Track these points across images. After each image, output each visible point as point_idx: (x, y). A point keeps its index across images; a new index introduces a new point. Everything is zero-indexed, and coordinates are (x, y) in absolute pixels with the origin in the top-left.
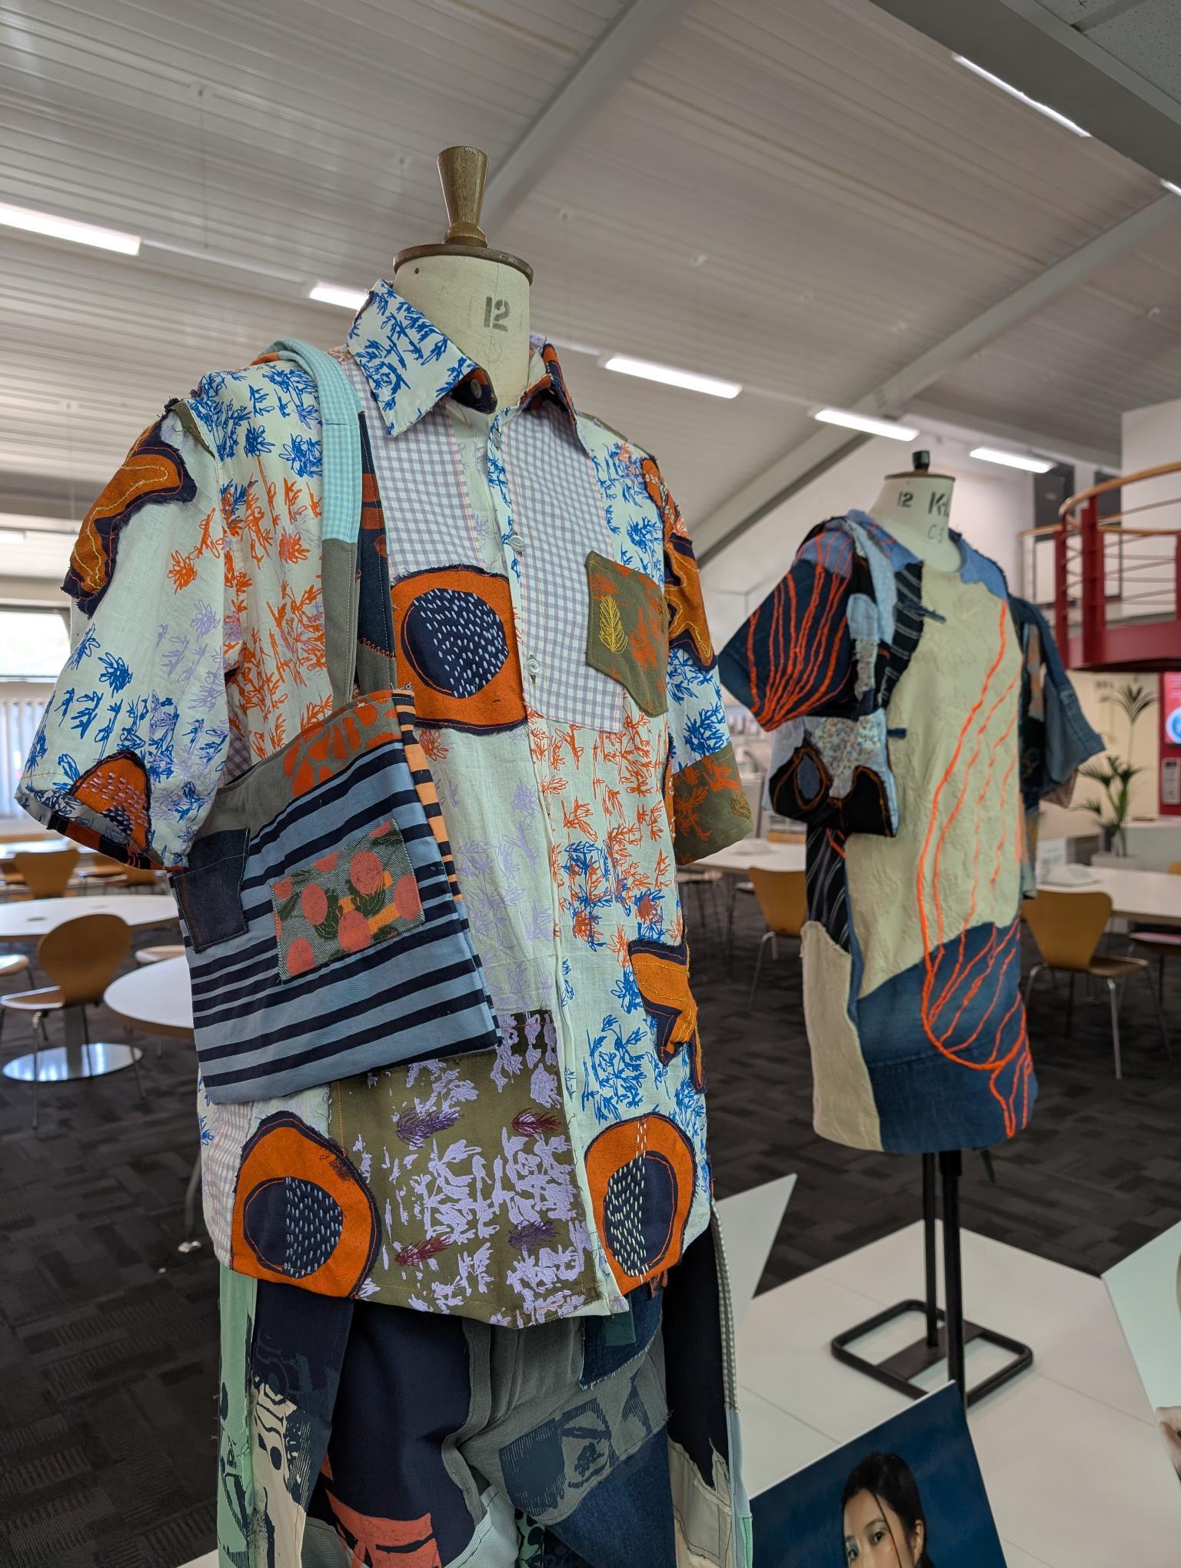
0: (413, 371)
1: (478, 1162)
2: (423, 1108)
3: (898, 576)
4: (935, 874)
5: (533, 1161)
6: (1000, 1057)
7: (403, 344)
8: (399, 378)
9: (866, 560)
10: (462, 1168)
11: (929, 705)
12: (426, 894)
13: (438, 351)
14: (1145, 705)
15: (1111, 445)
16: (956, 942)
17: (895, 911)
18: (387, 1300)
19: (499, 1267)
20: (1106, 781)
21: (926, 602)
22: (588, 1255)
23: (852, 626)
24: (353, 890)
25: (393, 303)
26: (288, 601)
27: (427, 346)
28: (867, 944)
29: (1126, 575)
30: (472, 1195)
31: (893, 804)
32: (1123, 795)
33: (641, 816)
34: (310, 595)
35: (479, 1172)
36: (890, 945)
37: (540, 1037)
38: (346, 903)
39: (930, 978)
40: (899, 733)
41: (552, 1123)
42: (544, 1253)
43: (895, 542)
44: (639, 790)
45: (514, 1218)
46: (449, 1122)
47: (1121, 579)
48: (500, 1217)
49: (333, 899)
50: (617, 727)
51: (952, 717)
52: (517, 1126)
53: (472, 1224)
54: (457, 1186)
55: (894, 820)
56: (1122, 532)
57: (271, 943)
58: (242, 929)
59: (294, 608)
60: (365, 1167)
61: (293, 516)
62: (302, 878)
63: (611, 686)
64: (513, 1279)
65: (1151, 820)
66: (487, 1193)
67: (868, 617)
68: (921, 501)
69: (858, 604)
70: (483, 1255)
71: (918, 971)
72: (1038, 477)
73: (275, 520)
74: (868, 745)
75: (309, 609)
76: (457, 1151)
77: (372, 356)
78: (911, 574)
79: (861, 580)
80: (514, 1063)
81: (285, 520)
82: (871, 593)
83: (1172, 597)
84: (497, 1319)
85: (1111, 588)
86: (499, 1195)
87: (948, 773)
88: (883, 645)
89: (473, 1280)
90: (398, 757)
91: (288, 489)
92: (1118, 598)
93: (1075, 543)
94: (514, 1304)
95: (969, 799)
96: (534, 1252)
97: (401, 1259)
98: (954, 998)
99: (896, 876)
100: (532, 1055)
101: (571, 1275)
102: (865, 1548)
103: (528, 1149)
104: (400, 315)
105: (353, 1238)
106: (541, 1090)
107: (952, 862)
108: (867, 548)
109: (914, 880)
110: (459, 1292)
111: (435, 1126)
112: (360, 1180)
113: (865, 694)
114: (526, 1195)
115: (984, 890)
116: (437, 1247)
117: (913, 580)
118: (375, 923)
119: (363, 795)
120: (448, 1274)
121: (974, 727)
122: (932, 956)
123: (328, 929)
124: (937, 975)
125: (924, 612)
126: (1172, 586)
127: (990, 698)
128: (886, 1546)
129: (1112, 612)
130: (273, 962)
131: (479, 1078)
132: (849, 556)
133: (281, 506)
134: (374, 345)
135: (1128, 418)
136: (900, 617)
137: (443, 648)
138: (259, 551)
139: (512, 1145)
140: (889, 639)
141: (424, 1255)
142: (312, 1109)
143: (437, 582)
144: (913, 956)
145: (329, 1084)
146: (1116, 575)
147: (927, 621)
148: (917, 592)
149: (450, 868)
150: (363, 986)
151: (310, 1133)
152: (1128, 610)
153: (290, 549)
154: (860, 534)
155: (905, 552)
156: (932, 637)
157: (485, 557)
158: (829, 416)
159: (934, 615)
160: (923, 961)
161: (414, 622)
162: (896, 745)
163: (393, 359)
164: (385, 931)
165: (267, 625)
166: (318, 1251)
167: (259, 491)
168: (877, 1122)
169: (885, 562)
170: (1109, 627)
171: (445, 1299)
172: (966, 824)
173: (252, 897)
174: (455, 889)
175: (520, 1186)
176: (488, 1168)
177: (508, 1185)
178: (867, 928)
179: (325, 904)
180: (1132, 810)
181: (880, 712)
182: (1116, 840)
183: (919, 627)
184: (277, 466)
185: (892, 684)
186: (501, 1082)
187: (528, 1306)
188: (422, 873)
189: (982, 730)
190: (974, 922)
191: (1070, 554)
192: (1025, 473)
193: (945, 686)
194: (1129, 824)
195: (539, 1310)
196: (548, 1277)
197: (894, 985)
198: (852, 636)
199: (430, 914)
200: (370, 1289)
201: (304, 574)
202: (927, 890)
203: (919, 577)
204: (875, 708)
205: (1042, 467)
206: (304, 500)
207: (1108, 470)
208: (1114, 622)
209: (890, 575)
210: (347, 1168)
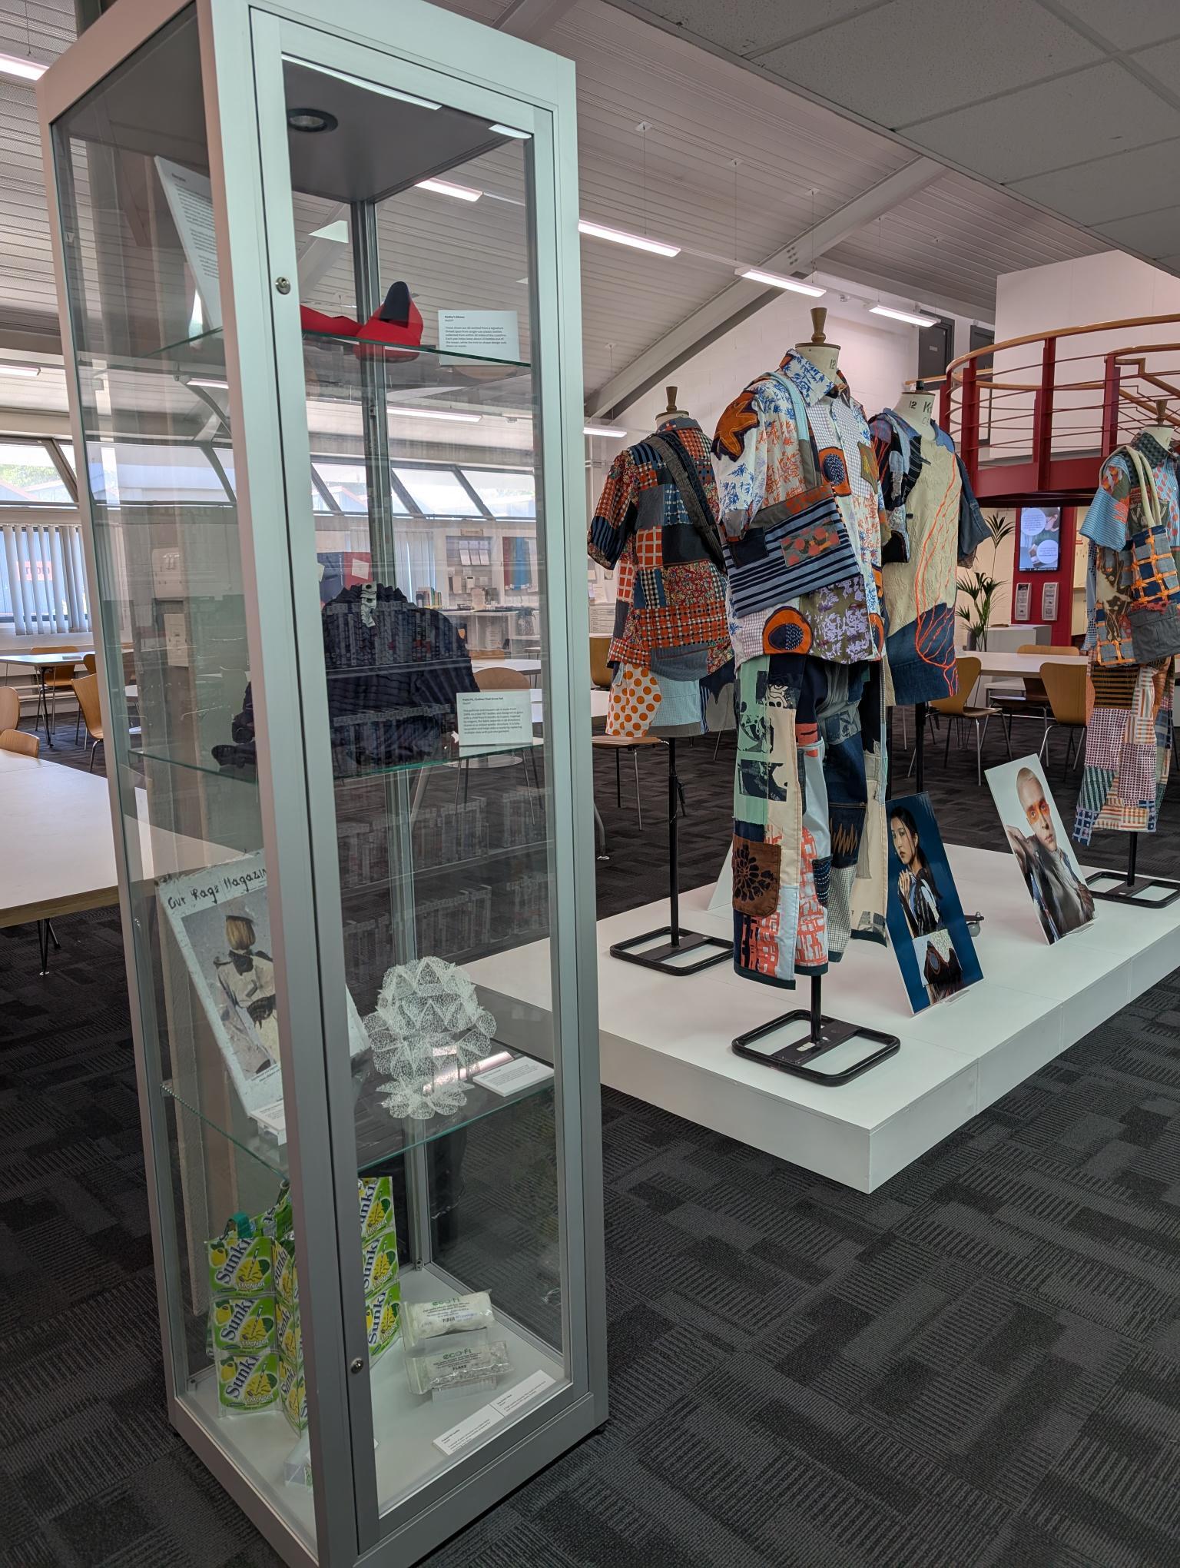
0: (813, 385)
1: (838, 619)
2: (824, 604)
3: (911, 443)
4: (923, 581)
5: (855, 617)
6: (947, 664)
7: (808, 375)
8: (809, 387)
9: (898, 435)
10: (834, 621)
11: (923, 502)
12: (840, 537)
13: (822, 379)
14: (1006, 532)
15: (986, 303)
16: (931, 610)
17: (905, 598)
18: (816, 655)
19: (844, 648)
20: (974, 594)
21: (922, 455)
22: (870, 641)
23: (891, 465)
24: (815, 539)
25: (804, 361)
26: (785, 457)
27: (818, 377)
28: (892, 613)
29: (992, 425)
30: (836, 628)
31: (908, 548)
32: (987, 604)
33: (873, 526)
34: (794, 456)
35: (838, 621)
36: (902, 613)
37: (858, 582)
38: (812, 543)
39: (920, 626)
40: (909, 516)
41: (862, 605)
42: (857, 642)
43: (909, 426)
44: (873, 517)
45: (848, 634)
46: (830, 608)
47: (989, 428)
48: (844, 634)
49: (807, 542)
50: (869, 497)
51: (933, 509)
52: (850, 608)
53: (836, 636)
54: (832, 626)
55: (908, 555)
56: (991, 388)
57: (782, 557)
58: (766, 556)
59: (788, 459)
60: (809, 619)
61: (788, 432)
62: (796, 537)
63: (868, 484)
64: (848, 650)
65: (1007, 626)
66: (841, 627)
67: (899, 462)
68: (920, 406)
69: (894, 456)
70: (839, 645)
71: (914, 623)
72: (922, 331)
73: (783, 433)
74: (898, 521)
75: (793, 460)
76: (832, 616)
77: (797, 378)
78: (916, 441)
79: (895, 444)
80: (850, 590)
81: (786, 433)
82: (900, 451)
83: (1031, 444)
84: (843, 662)
85: (982, 434)
86: (844, 627)
87: (930, 535)
88: (905, 475)
89: (836, 652)
90: (833, 501)
91: (787, 424)
92: (986, 443)
93: (957, 394)
94: (849, 657)
95: (938, 547)
96: (854, 643)
97: (819, 645)
98: (930, 635)
99: (906, 582)
100: (856, 587)
101: (865, 647)
102: (898, 836)
103: (853, 614)
104: (807, 366)
105: (806, 638)
106: (858, 596)
107: (931, 574)
108: (898, 429)
109: (913, 583)
110: (833, 654)
111: (827, 608)
112: (808, 623)
113: (897, 498)
114: (852, 627)
115: (943, 589)
116: (827, 643)
117: (917, 445)
118: (821, 548)
119: (821, 511)
120: (830, 650)
121: (941, 514)
122: (921, 617)
123: (805, 551)
124: (923, 626)
125: (922, 460)
126: (1030, 434)
127: (948, 500)
128: (905, 836)
129: (984, 455)
130: (784, 562)
131: (839, 595)
132: (890, 433)
133: (785, 428)
134: (798, 374)
135: (1002, 280)
136: (912, 462)
137: (832, 472)
138: (775, 442)
139: (848, 613)
140: (907, 472)
141: (824, 644)
142: (795, 603)
143: (829, 451)
144: (912, 617)
145: (800, 596)
146: (987, 425)
147: (923, 463)
148: (919, 450)
149: (846, 531)
150: (816, 565)
151: (794, 609)
152: (993, 454)
153: (787, 442)
154: (894, 422)
155: (914, 431)
156: (926, 472)
157: (836, 444)
158: (753, 275)
159: (926, 461)
160: (917, 619)
161: (825, 464)
162: (910, 521)
163: (805, 380)
164: (825, 549)
165: (777, 464)
166: (797, 642)
167: (777, 424)
168: (894, 693)
169: (905, 436)
170: (980, 468)
171: (829, 656)
172: (937, 558)
173: (769, 547)
174: (848, 536)
175: (850, 624)
176: (841, 620)
177: (847, 625)
178: (892, 606)
179: (804, 544)
180: (992, 620)
181: (903, 506)
182: (980, 639)
183: (920, 467)
184: (784, 417)
185: (908, 493)
186: (846, 596)
187: (852, 657)
188: (839, 532)
189: (944, 516)
190: (939, 603)
191: (953, 406)
192: (913, 326)
193: (930, 494)
194: (988, 628)
195: (855, 658)
196: (859, 649)
197: (904, 631)
198: (891, 470)
199: (842, 543)
200: (811, 652)
201: (791, 449)
202: (919, 588)
203: (920, 443)
204: (901, 504)
205: (927, 323)
206: (792, 427)
207: (982, 325)
208: (984, 463)
209: (908, 443)
210: (804, 620)
